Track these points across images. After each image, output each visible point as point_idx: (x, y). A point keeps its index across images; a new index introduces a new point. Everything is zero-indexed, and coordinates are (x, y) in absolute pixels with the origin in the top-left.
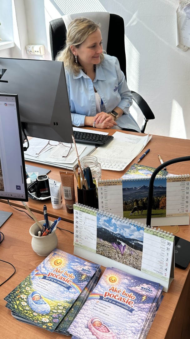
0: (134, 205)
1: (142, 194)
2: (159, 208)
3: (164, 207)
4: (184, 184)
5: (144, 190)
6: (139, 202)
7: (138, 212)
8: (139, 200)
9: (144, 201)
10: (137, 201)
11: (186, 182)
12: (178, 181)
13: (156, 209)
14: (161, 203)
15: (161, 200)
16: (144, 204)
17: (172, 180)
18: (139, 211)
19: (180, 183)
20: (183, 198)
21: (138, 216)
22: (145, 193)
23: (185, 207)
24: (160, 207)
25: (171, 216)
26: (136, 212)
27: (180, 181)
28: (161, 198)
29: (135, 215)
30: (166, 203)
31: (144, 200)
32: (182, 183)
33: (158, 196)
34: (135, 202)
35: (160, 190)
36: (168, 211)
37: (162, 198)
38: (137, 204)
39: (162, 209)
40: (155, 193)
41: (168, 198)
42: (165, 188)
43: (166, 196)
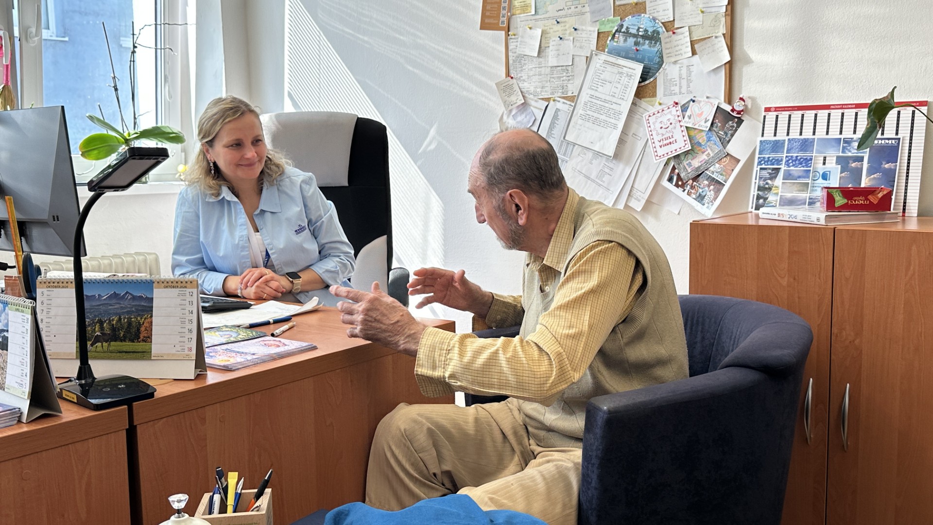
0: (97, 329)
1: (110, 309)
2: (139, 340)
3: (149, 337)
4: (184, 295)
5: (114, 301)
6: (105, 325)
7: (102, 345)
8: (105, 321)
9: (114, 322)
10: (101, 323)
11: (188, 290)
12: (174, 287)
13: (133, 342)
14: (143, 329)
15: (143, 323)
16: (113, 329)
17: (163, 285)
18: (105, 344)
19: (176, 291)
20: (183, 323)
21: (102, 354)
22: (116, 307)
23: (186, 339)
24: (142, 338)
25: (161, 358)
26: (99, 344)
27: (178, 287)
28: (143, 319)
29: (96, 352)
30: (152, 330)
31: (113, 319)
32: (181, 292)
33: (139, 315)
34: (98, 324)
35: (143, 304)
36: (156, 347)
37: (145, 319)
38: (102, 328)
39: (145, 342)
40: (133, 309)
41: (155, 320)
42: (151, 300)
43: (151, 316)
